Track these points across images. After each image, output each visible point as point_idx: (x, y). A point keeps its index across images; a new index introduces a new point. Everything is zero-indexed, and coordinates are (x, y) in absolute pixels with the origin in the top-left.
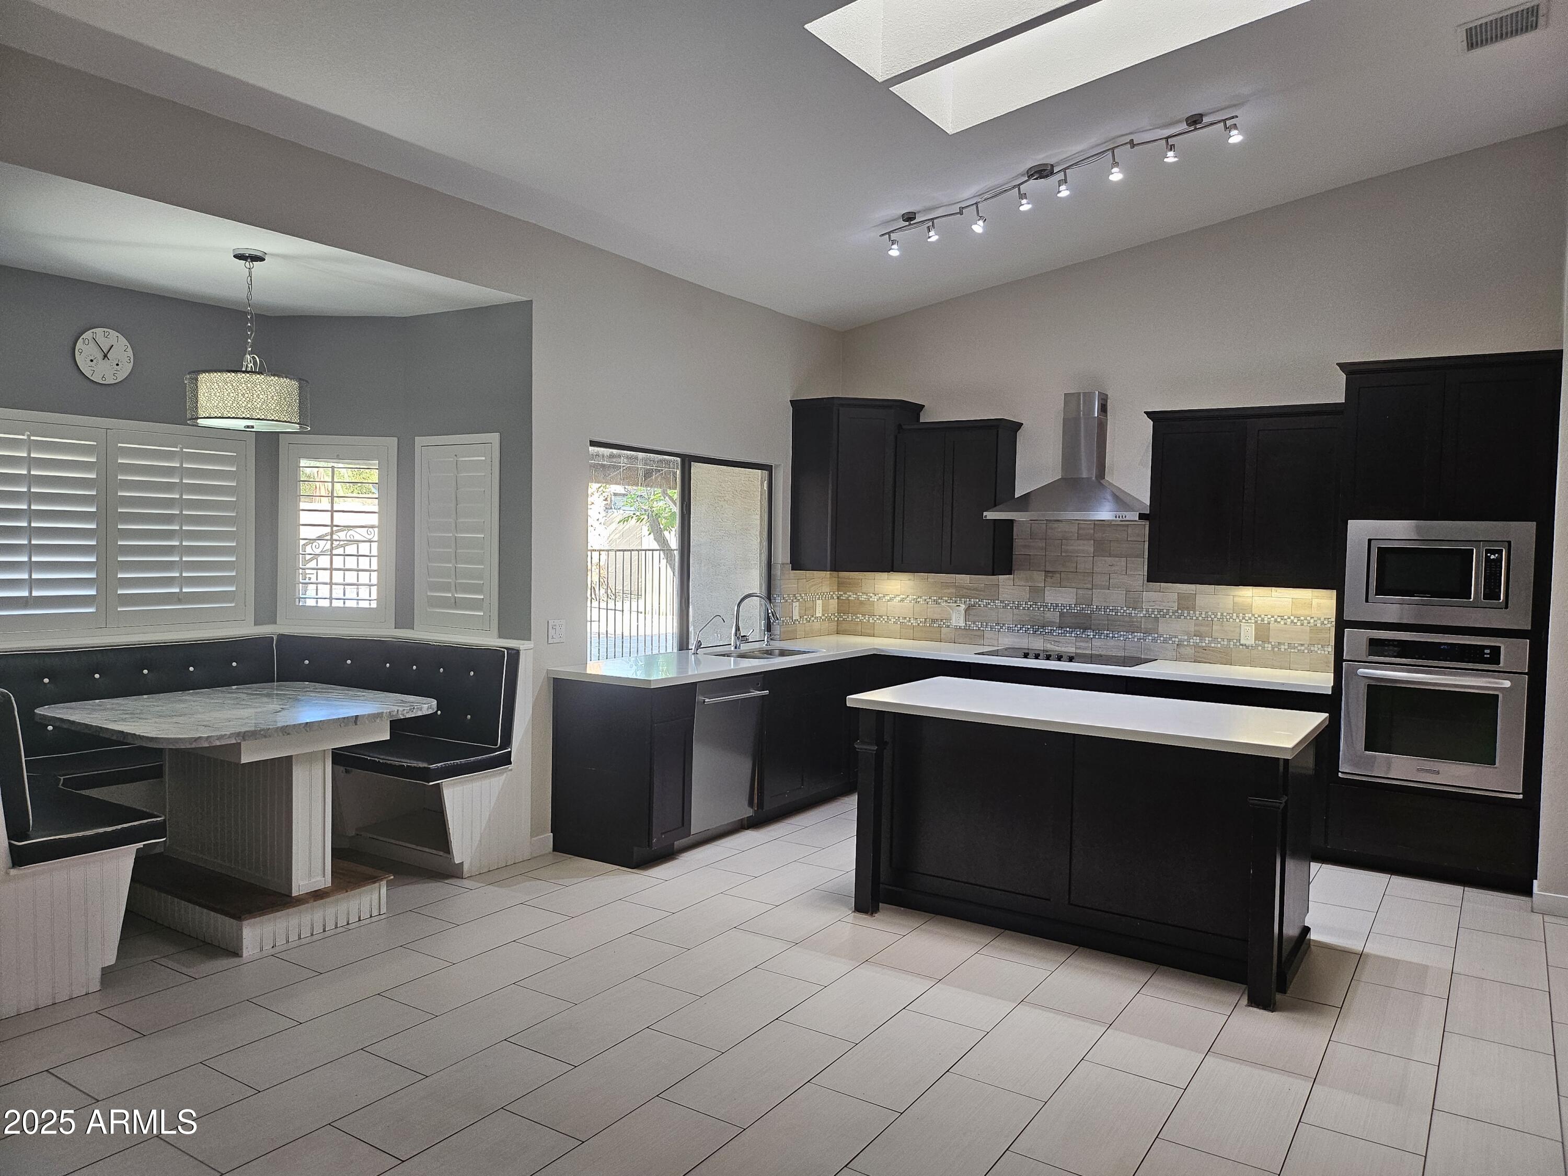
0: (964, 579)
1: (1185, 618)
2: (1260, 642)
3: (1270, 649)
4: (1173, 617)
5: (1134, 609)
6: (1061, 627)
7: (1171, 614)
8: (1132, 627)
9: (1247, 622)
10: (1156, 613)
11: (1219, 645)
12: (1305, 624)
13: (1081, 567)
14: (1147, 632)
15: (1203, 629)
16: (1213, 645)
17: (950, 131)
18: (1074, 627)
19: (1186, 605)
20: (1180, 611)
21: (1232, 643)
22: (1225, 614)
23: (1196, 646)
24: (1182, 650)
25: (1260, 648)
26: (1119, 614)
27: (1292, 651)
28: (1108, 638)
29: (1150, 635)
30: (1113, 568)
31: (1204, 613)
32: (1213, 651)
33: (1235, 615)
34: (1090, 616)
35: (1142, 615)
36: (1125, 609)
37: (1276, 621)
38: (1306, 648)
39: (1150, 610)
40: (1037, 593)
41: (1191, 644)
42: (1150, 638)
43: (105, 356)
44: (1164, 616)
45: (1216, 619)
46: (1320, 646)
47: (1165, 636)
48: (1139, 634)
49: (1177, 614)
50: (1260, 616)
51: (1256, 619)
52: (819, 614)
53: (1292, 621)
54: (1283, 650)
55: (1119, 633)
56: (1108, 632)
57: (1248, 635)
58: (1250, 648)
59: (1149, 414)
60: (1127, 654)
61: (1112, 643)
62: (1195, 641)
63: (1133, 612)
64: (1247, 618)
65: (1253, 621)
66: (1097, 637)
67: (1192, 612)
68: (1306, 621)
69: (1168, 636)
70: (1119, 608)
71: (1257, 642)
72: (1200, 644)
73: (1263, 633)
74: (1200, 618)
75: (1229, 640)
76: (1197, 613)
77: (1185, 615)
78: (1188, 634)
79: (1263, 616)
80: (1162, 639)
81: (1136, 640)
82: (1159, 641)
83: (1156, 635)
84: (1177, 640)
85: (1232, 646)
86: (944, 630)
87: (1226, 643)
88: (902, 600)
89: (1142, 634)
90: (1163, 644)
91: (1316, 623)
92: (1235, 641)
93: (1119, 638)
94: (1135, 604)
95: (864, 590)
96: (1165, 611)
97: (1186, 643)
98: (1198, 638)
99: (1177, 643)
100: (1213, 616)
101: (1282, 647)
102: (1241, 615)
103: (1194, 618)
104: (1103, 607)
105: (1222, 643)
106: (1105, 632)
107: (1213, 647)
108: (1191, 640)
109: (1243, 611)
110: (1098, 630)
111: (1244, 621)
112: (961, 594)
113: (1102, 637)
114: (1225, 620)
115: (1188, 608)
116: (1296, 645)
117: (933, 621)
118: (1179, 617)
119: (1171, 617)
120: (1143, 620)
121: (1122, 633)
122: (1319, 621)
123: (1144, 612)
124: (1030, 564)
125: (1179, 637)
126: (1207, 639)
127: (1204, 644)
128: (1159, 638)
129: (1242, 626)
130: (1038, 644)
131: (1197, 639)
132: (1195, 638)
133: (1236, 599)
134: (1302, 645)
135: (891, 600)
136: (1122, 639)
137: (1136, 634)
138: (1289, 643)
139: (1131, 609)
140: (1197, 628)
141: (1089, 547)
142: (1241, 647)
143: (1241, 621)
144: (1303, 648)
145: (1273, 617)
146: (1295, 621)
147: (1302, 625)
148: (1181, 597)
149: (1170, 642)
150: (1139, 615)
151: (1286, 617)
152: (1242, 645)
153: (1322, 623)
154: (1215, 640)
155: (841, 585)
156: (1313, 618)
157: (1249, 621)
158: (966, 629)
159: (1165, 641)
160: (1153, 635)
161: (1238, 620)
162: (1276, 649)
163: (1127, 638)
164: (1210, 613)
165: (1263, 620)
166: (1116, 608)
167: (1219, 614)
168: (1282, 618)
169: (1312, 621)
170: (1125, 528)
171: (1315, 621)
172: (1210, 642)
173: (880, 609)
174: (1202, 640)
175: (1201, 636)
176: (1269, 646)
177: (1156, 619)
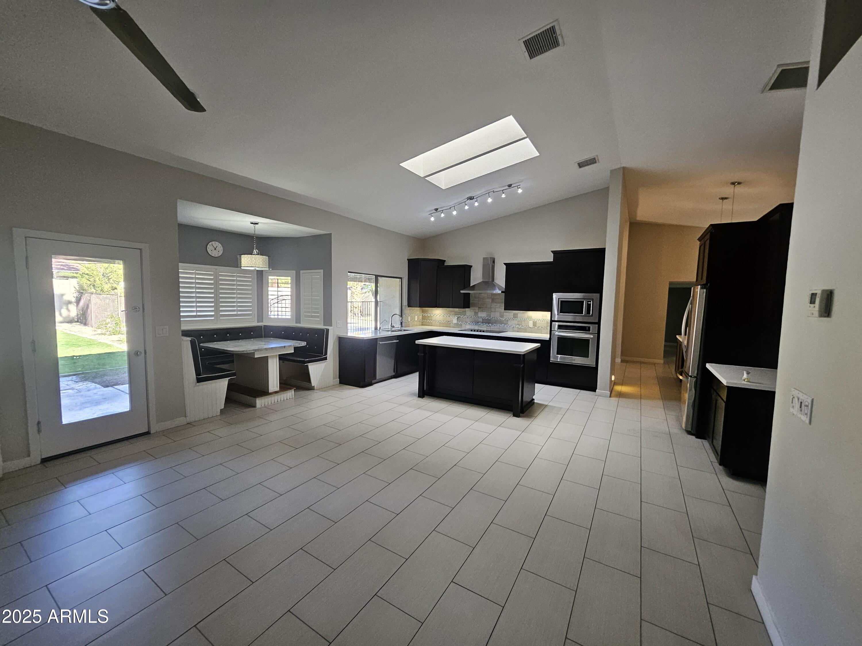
0: (457, 310)
1: (515, 320)
2: (534, 326)
5: (502, 318)
6: (482, 323)
7: (511, 319)
8: (501, 322)
11: (524, 327)
13: (488, 306)
14: (505, 324)
15: (519, 323)
17: (444, 188)
18: (486, 323)
19: (515, 316)
23: (518, 328)
24: (514, 329)
25: (534, 328)
27: (542, 328)
28: (494, 326)
30: (496, 306)
34: (490, 320)
36: (499, 318)
37: (538, 321)
39: (506, 318)
40: (476, 313)
43: (215, 249)
44: (509, 320)
45: (523, 320)
46: (546, 327)
48: (503, 325)
49: (513, 319)
50: (534, 319)
52: (416, 320)
53: (542, 321)
55: (498, 324)
56: (495, 324)
57: (531, 324)
59: (505, 264)
60: (500, 330)
61: (496, 327)
65: (532, 321)
70: (497, 317)
71: (532, 326)
73: (535, 324)
74: (519, 320)
75: (526, 326)
76: (518, 318)
78: (515, 324)
83: (507, 325)
84: (513, 326)
85: (527, 328)
86: (451, 324)
88: (440, 316)
94: (502, 316)
95: (429, 313)
97: (515, 327)
103: (517, 320)
104: (494, 317)
107: (522, 328)
109: (529, 318)
110: (492, 324)
111: (530, 320)
112: (456, 314)
114: (525, 320)
115: (516, 318)
117: (449, 322)
120: (504, 321)
123: (504, 319)
124: (474, 305)
129: (530, 322)
130: (476, 328)
131: (518, 326)
133: (528, 315)
135: (437, 315)
136: (498, 326)
138: (540, 326)
141: (490, 300)
145: (537, 319)
148: (514, 314)
152: (529, 327)
154: (522, 326)
155: (423, 312)
158: (457, 324)
159: (510, 326)
161: (528, 320)
162: (538, 328)
163: (500, 326)
164: (521, 319)
168: (539, 319)
170: (498, 295)
173: (434, 318)
174: (519, 326)
175: (519, 325)
176: (536, 327)
177: (508, 320)
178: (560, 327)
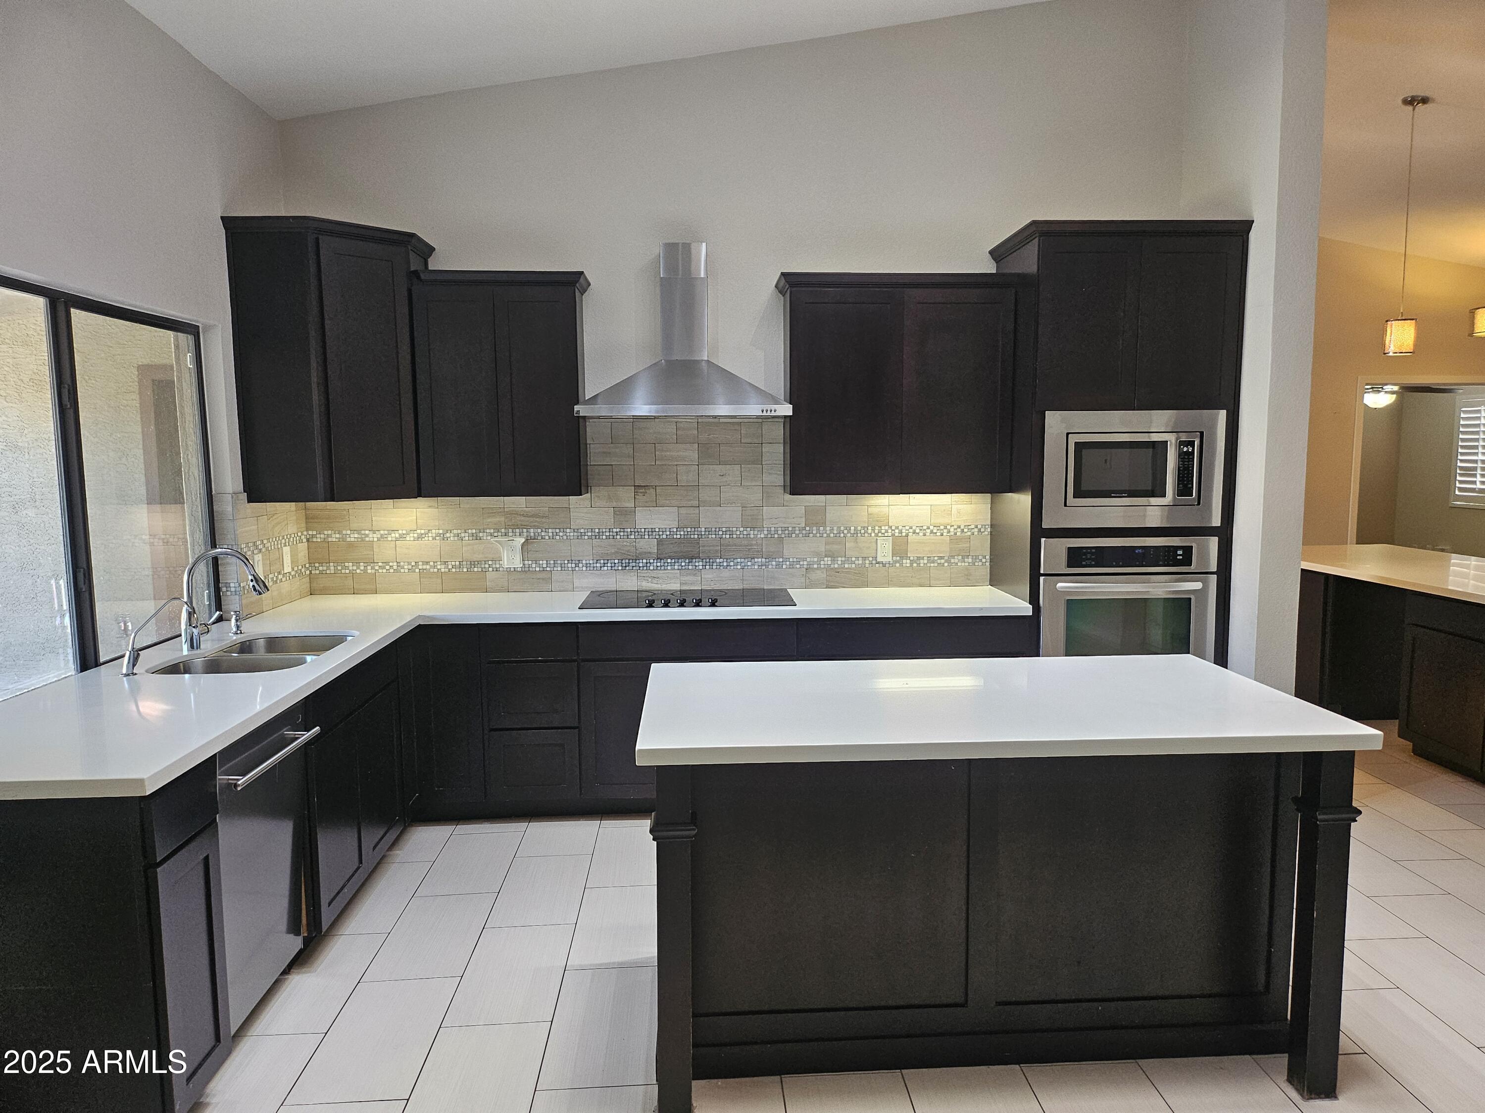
0: (518, 503)
1: (815, 536)
2: (898, 558)
3: (908, 565)
4: (800, 535)
5: (753, 528)
6: (659, 559)
7: (797, 532)
9: (883, 535)
10: (780, 532)
11: (853, 566)
12: (945, 534)
13: (683, 479)
14: (770, 557)
15: (835, 547)
16: (846, 566)
18: (677, 557)
19: (815, 519)
20: (808, 528)
21: (867, 562)
22: (859, 528)
23: (828, 568)
24: (811, 575)
25: (898, 565)
26: (735, 536)
27: (932, 565)
28: (721, 568)
29: (774, 560)
30: (724, 479)
31: (835, 528)
32: (847, 573)
33: (870, 528)
34: (697, 542)
35: (762, 536)
36: (742, 529)
37: (914, 532)
38: (946, 561)
39: (773, 529)
40: (623, 514)
41: (822, 566)
42: (774, 563)
44: (790, 535)
45: (849, 535)
46: (960, 557)
47: (791, 560)
48: (760, 560)
49: (804, 532)
50: (897, 528)
51: (893, 532)
52: (287, 569)
53: (932, 532)
54: (922, 565)
55: (736, 561)
56: (721, 560)
57: (885, 553)
58: (887, 565)
59: (788, 277)
60: (746, 586)
61: (726, 573)
62: (826, 563)
63: (752, 532)
64: (883, 531)
65: (890, 534)
66: (707, 567)
67: (821, 528)
68: (945, 531)
69: (795, 560)
70: (734, 529)
71: (894, 558)
72: (832, 566)
73: (900, 548)
74: (832, 535)
75: (864, 558)
76: (828, 528)
77: (814, 532)
78: (817, 554)
79: (900, 528)
80: (788, 563)
81: (756, 567)
82: (784, 567)
83: (781, 560)
84: (805, 563)
85: (867, 565)
86: (491, 575)
87: (860, 562)
88: (420, 537)
89: (764, 560)
90: (790, 570)
91: (956, 531)
92: (871, 559)
93: (735, 567)
94: (752, 522)
95: (354, 526)
96: (790, 529)
97: (815, 566)
98: (830, 559)
99: (805, 566)
100: (846, 532)
101: (922, 561)
102: (877, 528)
103: (825, 535)
104: (713, 529)
105: (857, 562)
106: (718, 560)
107: (847, 568)
108: (822, 563)
109: (878, 522)
110: (709, 559)
111: (880, 534)
112: (513, 524)
113: (714, 567)
114: (859, 535)
115: (817, 525)
116: (936, 558)
117: (473, 564)
118: (807, 535)
119: (797, 536)
120: (764, 542)
121: (739, 560)
122: (959, 530)
123: (766, 532)
124: (612, 478)
125: (808, 560)
126: (840, 559)
127: (836, 566)
128: (784, 563)
129: (879, 541)
130: (630, 582)
131: (828, 561)
132: (826, 559)
133: (871, 510)
134: (941, 558)
135: (402, 537)
136: (739, 567)
137: (756, 560)
138: (928, 557)
139: (749, 529)
140: (827, 547)
141: (691, 453)
142: (877, 565)
143: (877, 535)
144: (943, 561)
145: (911, 528)
146: (935, 531)
147: (942, 535)
148: (808, 511)
149: (798, 566)
150: (759, 536)
151: (925, 528)
152: (878, 563)
153: (963, 531)
154: (848, 560)
155: (310, 521)
156: (953, 526)
157: (886, 535)
158: (525, 570)
159: (792, 566)
160: (777, 560)
161: (873, 535)
162: (915, 565)
163: (745, 566)
164: (842, 528)
165: (901, 532)
166: (731, 529)
167: (852, 528)
168: (921, 528)
169: (952, 530)
170: (737, 427)
171: (955, 529)
172: (843, 563)
173: (384, 552)
174: (834, 561)
175: (833, 556)
176: (906, 562)
177: (780, 538)
178: (1076, 557)
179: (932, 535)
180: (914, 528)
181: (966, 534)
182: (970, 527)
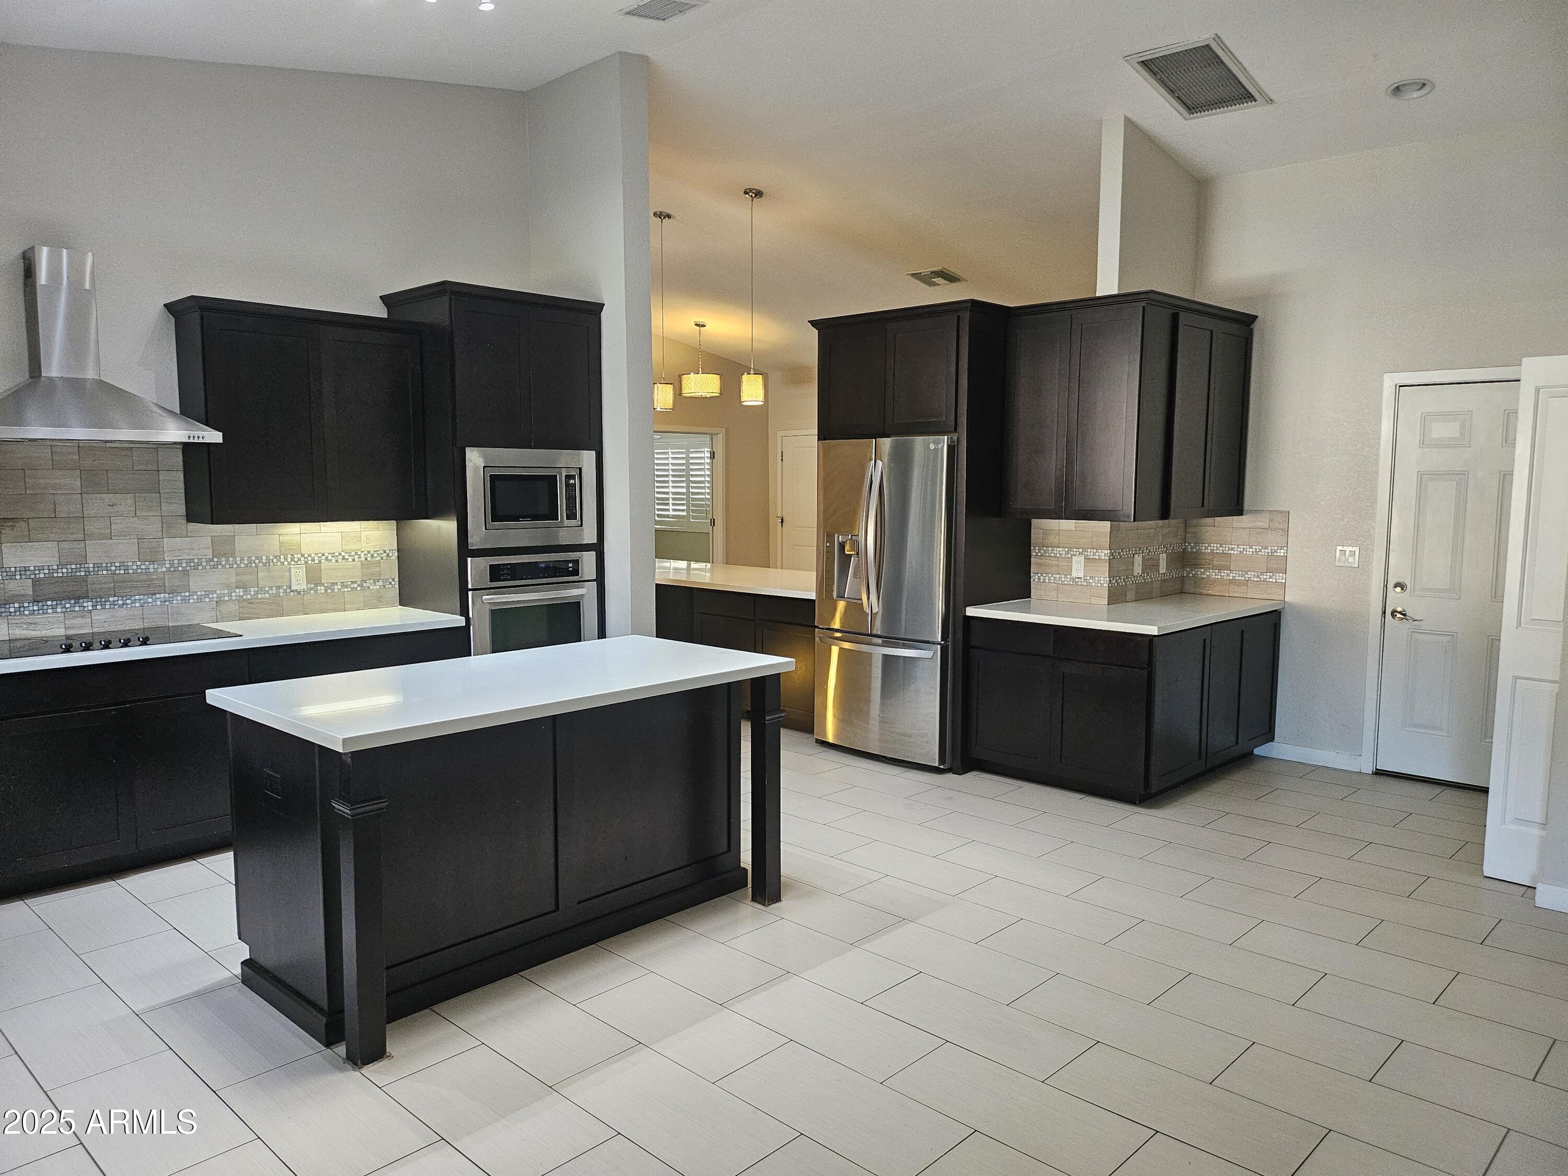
1: (223, 566)
2: (313, 585)
3: (323, 591)
4: (208, 567)
5: (153, 562)
6: (36, 601)
7: (204, 564)
8: (150, 587)
9: (296, 563)
10: (184, 565)
11: (267, 595)
12: (356, 560)
13: (62, 510)
14: (174, 592)
15: (246, 578)
16: (260, 596)
18: (60, 598)
19: (223, 550)
20: (215, 560)
21: (281, 590)
22: (271, 557)
23: (240, 600)
24: (223, 608)
25: (312, 592)
26: (131, 571)
27: (346, 590)
28: (116, 607)
29: (179, 594)
30: (116, 509)
31: (246, 558)
32: (260, 603)
33: (282, 557)
34: (84, 579)
35: (164, 569)
36: (139, 563)
37: (327, 559)
38: (359, 585)
39: (176, 562)
41: (234, 598)
42: (179, 598)
44: (195, 568)
45: (261, 565)
46: (372, 581)
47: (199, 593)
48: (162, 595)
49: (212, 563)
50: (310, 555)
51: (306, 560)
53: (344, 558)
54: (336, 590)
55: (133, 598)
56: (116, 598)
57: (299, 581)
58: (302, 593)
60: (147, 625)
61: (122, 612)
62: (238, 594)
63: (151, 566)
64: (296, 560)
65: (303, 562)
66: (99, 607)
67: (231, 559)
68: (357, 556)
69: (203, 593)
70: (130, 564)
71: (309, 586)
72: (245, 597)
73: (314, 577)
74: (242, 565)
75: (278, 588)
76: (238, 559)
77: (223, 563)
78: (228, 586)
79: (313, 555)
80: (195, 597)
81: (159, 603)
82: (191, 601)
83: (187, 594)
84: (215, 595)
85: (281, 595)
87: (274, 591)
89: (167, 595)
90: (198, 604)
91: (366, 556)
92: (285, 588)
93: (133, 605)
94: (154, 556)
96: (196, 561)
97: (227, 598)
98: (241, 590)
99: (215, 599)
100: (257, 561)
101: (336, 587)
102: (289, 556)
103: (235, 566)
104: (104, 565)
105: (270, 592)
106: (111, 599)
107: (260, 599)
108: (233, 594)
109: (290, 552)
110: (100, 598)
111: (293, 563)
113: (107, 607)
114: (271, 564)
115: (225, 555)
116: (349, 583)
118: (214, 567)
119: (205, 568)
120: (166, 577)
121: (137, 597)
122: (369, 555)
123: (168, 566)
125: (218, 592)
126: (252, 589)
127: (249, 597)
128: (191, 597)
129: (292, 569)
131: (240, 592)
132: (237, 590)
133: (283, 538)
134: (353, 582)
136: (137, 605)
137: (158, 596)
138: (342, 583)
139: (147, 563)
140: (239, 578)
141: (73, 480)
142: (292, 594)
143: (289, 564)
144: (356, 585)
145: (323, 555)
146: (346, 557)
147: (354, 560)
148: (216, 542)
149: (207, 600)
150: (160, 570)
151: (337, 554)
152: (293, 591)
153: (372, 556)
154: (261, 590)
156: (363, 551)
157: (299, 563)
159: (200, 600)
160: (183, 594)
161: (286, 563)
162: (329, 591)
163: (145, 603)
164: (253, 558)
165: (313, 560)
166: (126, 564)
167: (264, 558)
168: (333, 555)
169: (362, 555)
170: (128, 453)
171: (365, 555)
172: (257, 593)
174: (246, 591)
175: (246, 588)
176: (321, 589)
177: (185, 573)
179: (344, 561)
180: (326, 555)
181: (376, 559)
182: (379, 552)
